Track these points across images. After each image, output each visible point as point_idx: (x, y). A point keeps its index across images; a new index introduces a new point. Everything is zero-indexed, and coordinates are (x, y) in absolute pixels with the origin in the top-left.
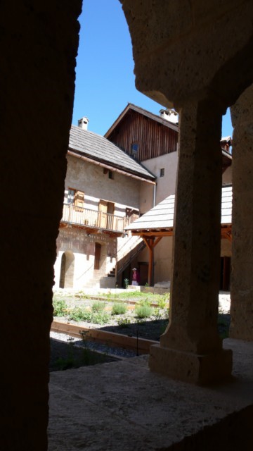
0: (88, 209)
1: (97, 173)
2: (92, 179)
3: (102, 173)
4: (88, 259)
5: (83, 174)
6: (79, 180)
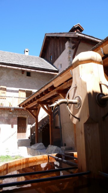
0: (10, 97)
1: (17, 74)
2: (13, 78)
4: (12, 127)
5: (5, 76)
6: (2, 80)
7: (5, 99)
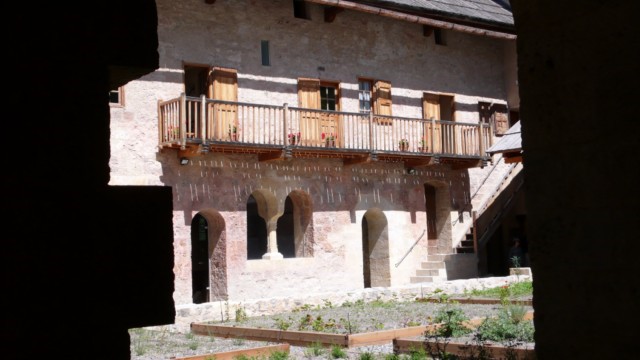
1: (412, 36)
2: (402, 50)
3: (420, 35)
4: (414, 220)
5: (383, 45)
6: (376, 58)
7: (391, 124)
